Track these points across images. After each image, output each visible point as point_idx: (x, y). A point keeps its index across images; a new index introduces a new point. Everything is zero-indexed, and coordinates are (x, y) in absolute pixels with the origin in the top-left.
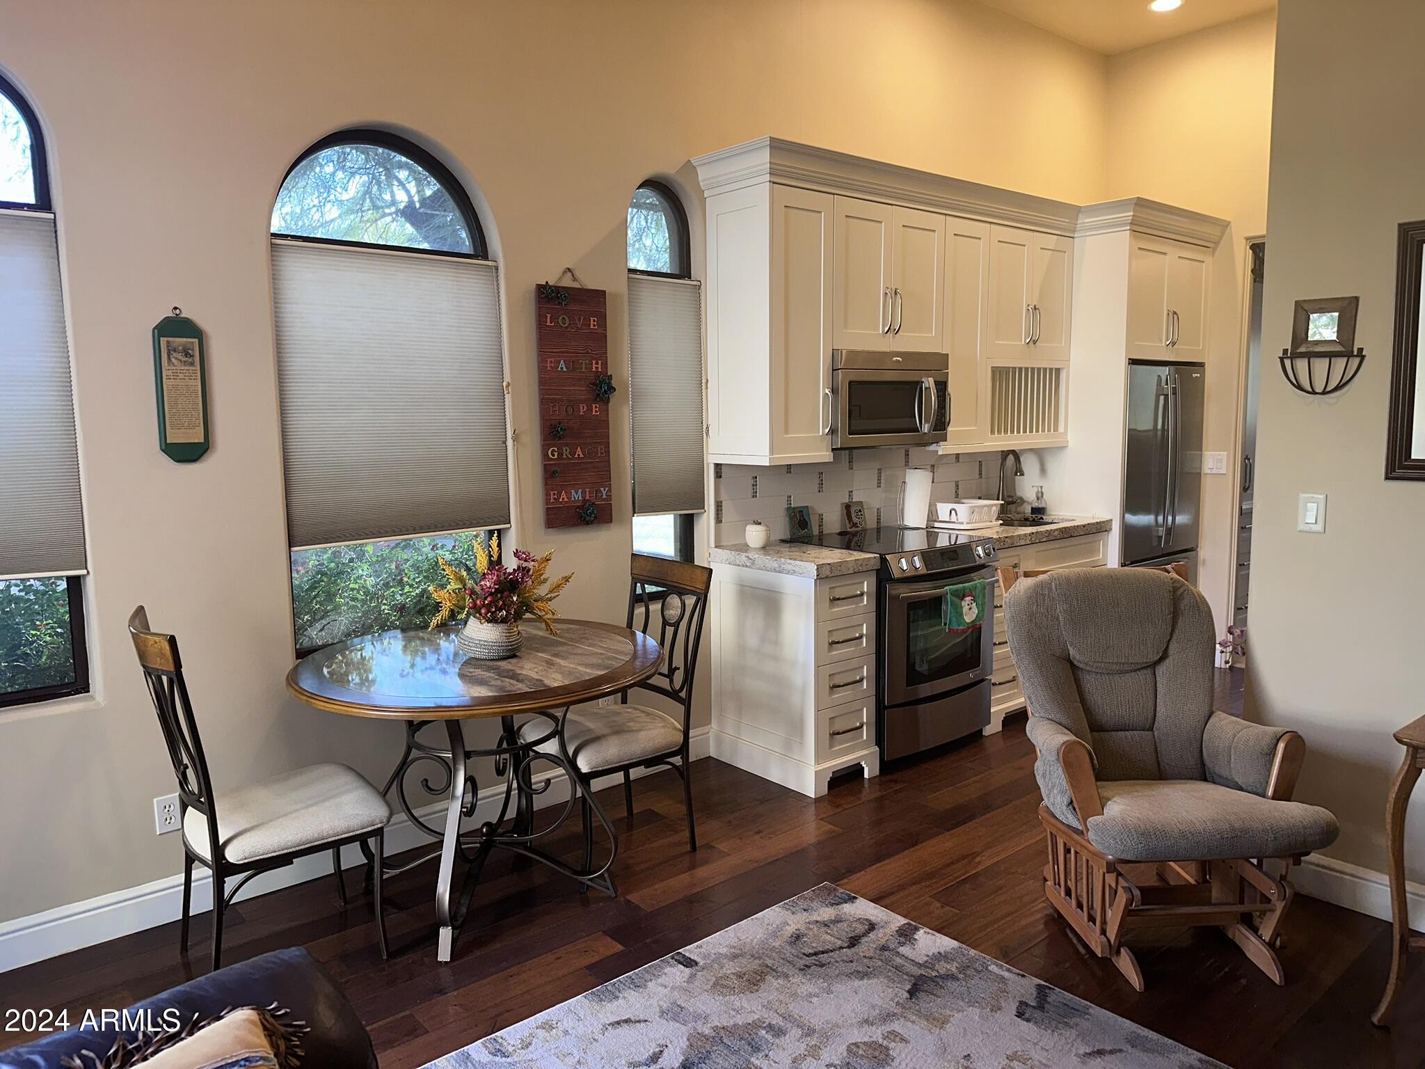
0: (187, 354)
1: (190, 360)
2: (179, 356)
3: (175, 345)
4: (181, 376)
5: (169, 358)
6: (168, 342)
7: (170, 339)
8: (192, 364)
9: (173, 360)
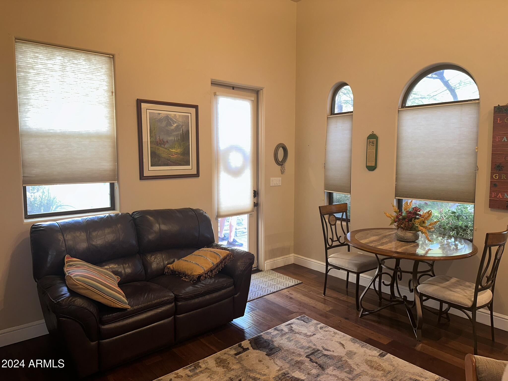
0: (373, 143)
1: (373, 145)
2: (371, 144)
3: (370, 141)
4: (371, 149)
5: (369, 144)
6: (369, 140)
7: (370, 140)
8: (374, 146)
9: (370, 145)
